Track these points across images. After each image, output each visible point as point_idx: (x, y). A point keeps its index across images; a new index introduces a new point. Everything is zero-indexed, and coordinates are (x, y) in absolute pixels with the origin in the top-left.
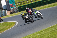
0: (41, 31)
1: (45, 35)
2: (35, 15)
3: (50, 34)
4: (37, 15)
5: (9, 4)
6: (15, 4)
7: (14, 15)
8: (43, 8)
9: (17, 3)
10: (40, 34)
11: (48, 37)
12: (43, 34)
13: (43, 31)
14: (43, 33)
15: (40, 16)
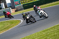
0: (47, 29)
1: (51, 34)
2: (39, 14)
3: (56, 32)
4: (41, 15)
5: (14, 2)
6: (20, 2)
7: (19, 13)
8: (49, 6)
9: (22, 1)
10: (46, 33)
11: (54, 35)
12: (49, 33)
13: (49, 29)
14: (49, 31)
15: (44, 16)
